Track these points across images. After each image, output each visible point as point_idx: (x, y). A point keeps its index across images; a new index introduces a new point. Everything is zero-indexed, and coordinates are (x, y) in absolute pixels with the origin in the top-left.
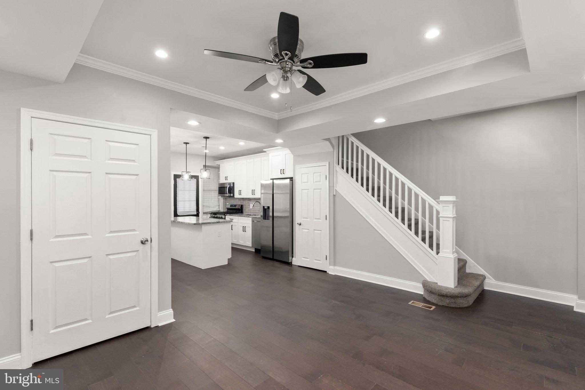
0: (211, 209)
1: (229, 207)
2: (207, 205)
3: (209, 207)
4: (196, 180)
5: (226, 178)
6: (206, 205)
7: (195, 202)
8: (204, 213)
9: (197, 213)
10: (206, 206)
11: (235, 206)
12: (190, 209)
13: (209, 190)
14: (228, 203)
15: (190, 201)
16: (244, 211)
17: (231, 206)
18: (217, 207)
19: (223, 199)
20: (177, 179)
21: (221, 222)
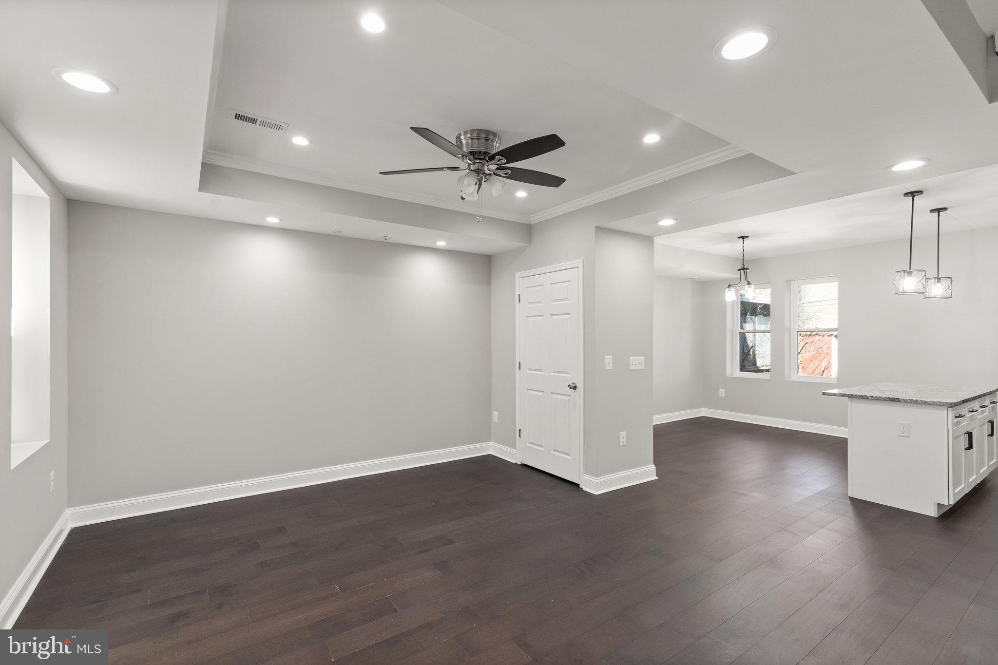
21: (903, 401)
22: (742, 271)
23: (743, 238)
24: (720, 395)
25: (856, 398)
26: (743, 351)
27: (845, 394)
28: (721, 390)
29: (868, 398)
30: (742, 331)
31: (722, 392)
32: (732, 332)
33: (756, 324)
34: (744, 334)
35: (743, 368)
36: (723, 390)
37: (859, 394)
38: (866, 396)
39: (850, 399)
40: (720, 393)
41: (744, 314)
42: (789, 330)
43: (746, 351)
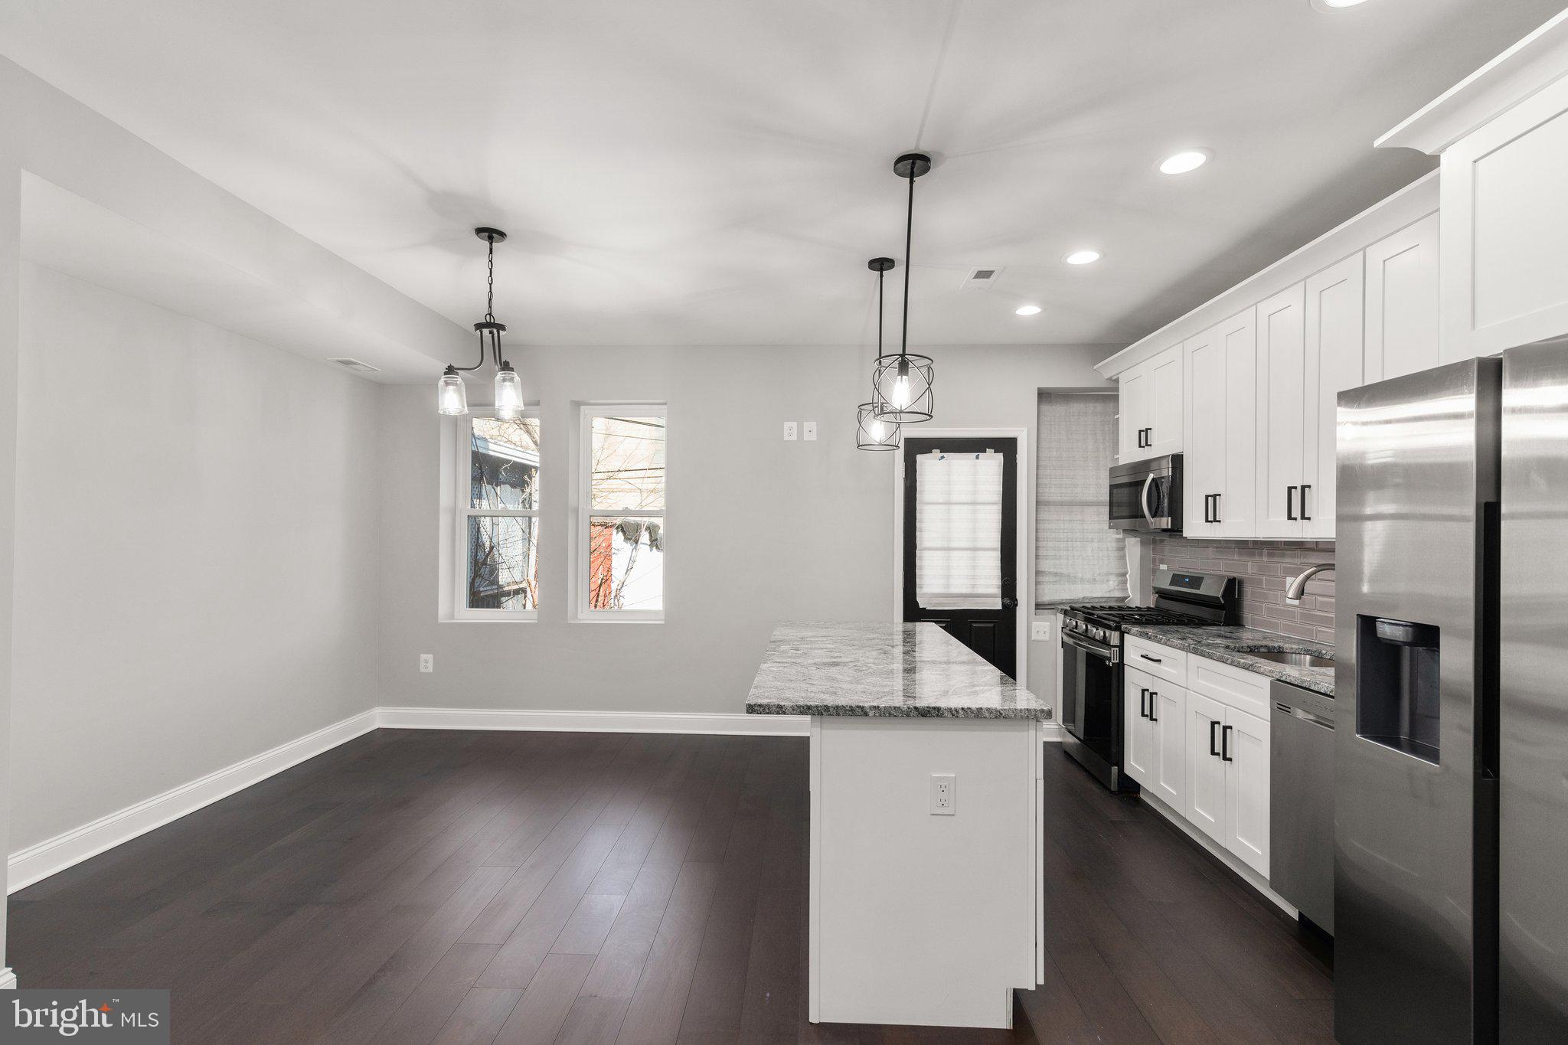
0: (1079, 586)
1: (1165, 584)
2: (1059, 571)
3: (1070, 579)
4: (1000, 456)
5: (1144, 437)
6: (1052, 570)
7: (998, 554)
8: (1039, 606)
9: (1003, 604)
10: (1056, 574)
11: (1196, 581)
12: (973, 586)
13: (1071, 504)
14: (1164, 567)
15: (975, 549)
16: (1247, 615)
17: (1176, 579)
18: (1113, 582)
19: (1143, 543)
20: (919, 458)
21: (950, 716)
22: (486, 331)
23: (491, 234)
24: (422, 670)
25: (838, 714)
26: (476, 555)
27: (809, 708)
28: (423, 656)
29: (866, 714)
30: (473, 512)
31: (427, 662)
32: (454, 511)
33: (502, 498)
34: (475, 517)
35: (476, 600)
36: (430, 657)
37: (844, 704)
38: (862, 708)
39: (818, 718)
40: (422, 665)
41: (477, 479)
42: (576, 511)
43: (481, 556)
